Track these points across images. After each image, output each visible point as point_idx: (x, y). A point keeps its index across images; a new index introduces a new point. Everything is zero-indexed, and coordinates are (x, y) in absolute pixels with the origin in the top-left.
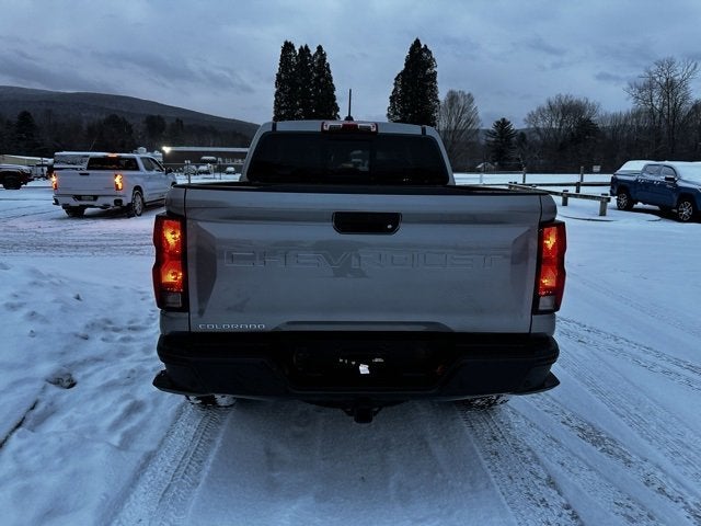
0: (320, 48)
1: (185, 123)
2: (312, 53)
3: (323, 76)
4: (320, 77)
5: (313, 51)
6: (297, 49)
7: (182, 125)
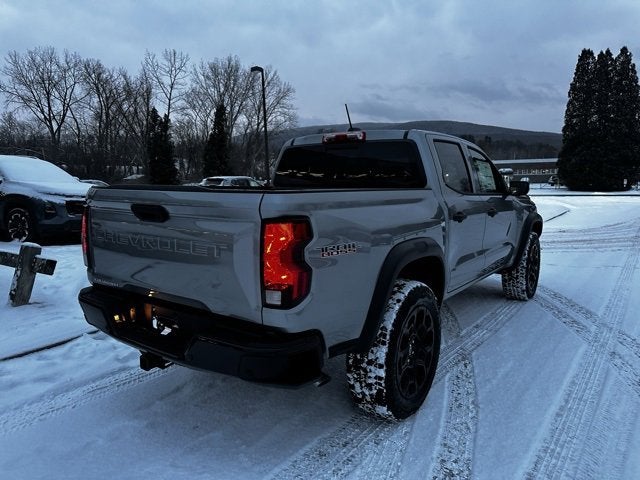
0: (624, 50)
1: (494, 140)
2: (614, 57)
3: (627, 78)
4: (621, 80)
5: (615, 54)
6: (596, 55)
7: (490, 142)
